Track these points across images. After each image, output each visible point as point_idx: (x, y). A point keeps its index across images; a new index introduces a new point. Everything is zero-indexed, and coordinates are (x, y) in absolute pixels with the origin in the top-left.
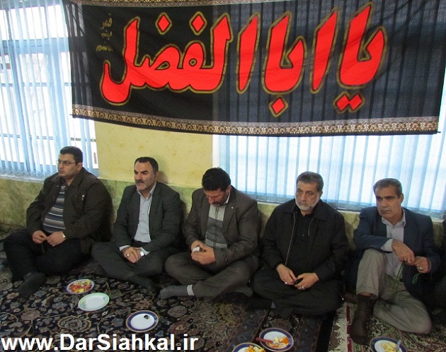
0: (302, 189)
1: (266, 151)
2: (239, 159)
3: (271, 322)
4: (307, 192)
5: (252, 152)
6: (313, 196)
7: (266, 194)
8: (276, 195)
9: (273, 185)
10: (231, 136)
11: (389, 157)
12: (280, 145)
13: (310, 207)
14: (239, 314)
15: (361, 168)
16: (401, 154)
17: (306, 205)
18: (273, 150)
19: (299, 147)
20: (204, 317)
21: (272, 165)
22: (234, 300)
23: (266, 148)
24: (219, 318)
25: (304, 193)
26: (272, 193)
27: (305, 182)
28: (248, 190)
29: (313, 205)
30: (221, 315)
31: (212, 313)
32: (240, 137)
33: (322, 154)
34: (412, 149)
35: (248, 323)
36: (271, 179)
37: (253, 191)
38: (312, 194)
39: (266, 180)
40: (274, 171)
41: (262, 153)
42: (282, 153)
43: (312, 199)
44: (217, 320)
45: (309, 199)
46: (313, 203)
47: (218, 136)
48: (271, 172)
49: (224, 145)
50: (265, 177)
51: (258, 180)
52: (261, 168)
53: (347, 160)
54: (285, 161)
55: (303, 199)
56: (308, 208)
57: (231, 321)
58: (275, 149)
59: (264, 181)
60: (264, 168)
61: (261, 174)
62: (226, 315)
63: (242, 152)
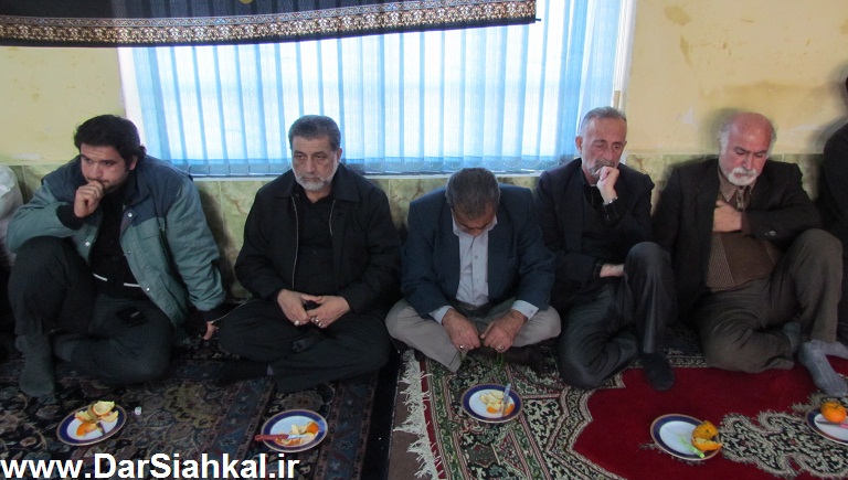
0: (303, 150)
1: (235, 73)
2: (182, 95)
3: (282, 402)
4: (315, 155)
5: (207, 77)
6: (327, 161)
7: (247, 160)
8: (266, 160)
9: (258, 141)
10: (158, 49)
11: (463, 70)
12: (263, 60)
13: (325, 182)
14: (217, 400)
15: (417, 93)
16: (482, 63)
17: (316, 180)
18: (248, 70)
19: (299, 60)
20: (146, 420)
21: (251, 102)
22: (205, 375)
23: (234, 68)
24: (177, 416)
25: (309, 157)
26: (259, 157)
27: (307, 137)
28: (209, 158)
29: (330, 178)
30: (180, 410)
31: (163, 409)
32: (178, 49)
33: (345, 71)
34: (498, 52)
35: (237, 412)
36: (253, 130)
37: (220, 156)
38: (325, 157)
39: (244, 133)
40: (256, 114)
41: (228, 77)
42: (269, 76)
43: (326, 166)
44: (173, 420)
45: (320, 168)
46: (330, 173)
47: (130, 49)
48: (251, 115)
49: (145, 68)
50: (240, 127)
51: (227, 134)
52: (231, 109)
53: (392, 79)
54: (275, 92)
55: (309, 168)
56: (320, 185)
57: (201, 417)
58: (253, 69)
59: (239, 136)
60: (236, 108)
61: (232, 121)
62: (190, 406)
63: (186, 79)
